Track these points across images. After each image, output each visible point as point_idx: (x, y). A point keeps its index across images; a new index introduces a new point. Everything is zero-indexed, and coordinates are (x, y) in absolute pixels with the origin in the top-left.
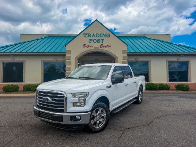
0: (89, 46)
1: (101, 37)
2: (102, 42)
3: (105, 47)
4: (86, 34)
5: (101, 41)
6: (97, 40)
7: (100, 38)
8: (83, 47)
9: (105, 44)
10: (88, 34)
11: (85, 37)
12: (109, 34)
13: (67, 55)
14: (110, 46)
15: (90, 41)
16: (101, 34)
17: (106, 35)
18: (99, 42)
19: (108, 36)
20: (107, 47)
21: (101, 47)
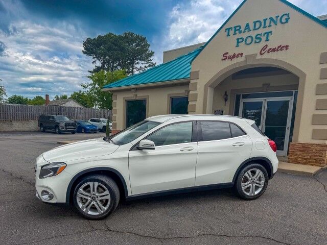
0: (234, 56)
1: (265, 27)
2: (267, 40)
3: (274, 50)
4: (231, 28)
5: (264, 38)
6: (254, 37)
7: (262, 31)
8: (223, 60)
9: (272, 44)
10: (235, 28)
11: (228, 35)
12: (288, 15)
13: (192, 81)
14: (287, 47)
15: (238, 42)
16: (265, 20)
17: (279, 18)
18: (258, 41)
19: (284, 20)
20: (277, 50)
21: (262, 52)
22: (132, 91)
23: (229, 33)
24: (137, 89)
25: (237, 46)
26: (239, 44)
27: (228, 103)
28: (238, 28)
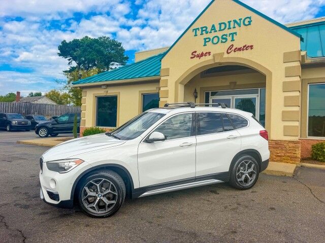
0: (202, 55)
1: (229, 28)
2: (233, 40)
3: (240, 49)
4: (198, 29)
5: (229, 38)
6: (220, 37)
7: (227, 32)
8: (192, 58)
9: (237, 45)
10: (202, 28)
11: (196, 35)
12: (250, 18)
13: (162, 78)
14: (251, 47)
15: (205, 42)
16: (229, 22)
17: (242, 21)
18: (224, 41)
19: (246, 23)
20: (243, 50)
21: (229, 51)
22: (103, 87)
23: (196, 33)
24: (108, 86)
25: (204, 46)
26: (207, 43)
27: (198, 99)
28: (204, 29)
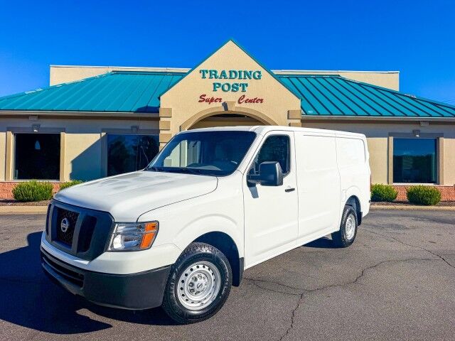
0: (212, 100)
3: (251, 101)
4: (206, 71)
7: (237, 81)
10: (210, 71)
11: (204, 77)
12: (259, 72)
13: (162, 119)
14: (261, 101)
15: (215, 87)
16: (240, 72)
17: (252, 73)
18: (235, 90)
19: (256, 76)
20: (254, 102)
21: (241, 101)
23: (204, 75)
25: (213, 91)
26: (217, 89)
28: (214, 73)
